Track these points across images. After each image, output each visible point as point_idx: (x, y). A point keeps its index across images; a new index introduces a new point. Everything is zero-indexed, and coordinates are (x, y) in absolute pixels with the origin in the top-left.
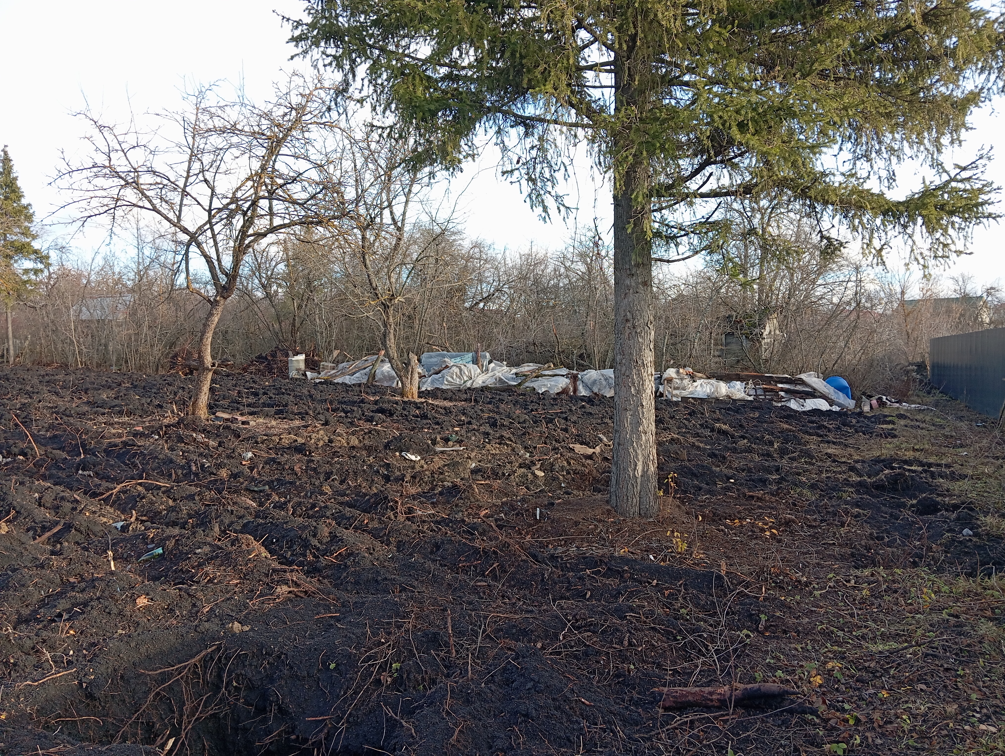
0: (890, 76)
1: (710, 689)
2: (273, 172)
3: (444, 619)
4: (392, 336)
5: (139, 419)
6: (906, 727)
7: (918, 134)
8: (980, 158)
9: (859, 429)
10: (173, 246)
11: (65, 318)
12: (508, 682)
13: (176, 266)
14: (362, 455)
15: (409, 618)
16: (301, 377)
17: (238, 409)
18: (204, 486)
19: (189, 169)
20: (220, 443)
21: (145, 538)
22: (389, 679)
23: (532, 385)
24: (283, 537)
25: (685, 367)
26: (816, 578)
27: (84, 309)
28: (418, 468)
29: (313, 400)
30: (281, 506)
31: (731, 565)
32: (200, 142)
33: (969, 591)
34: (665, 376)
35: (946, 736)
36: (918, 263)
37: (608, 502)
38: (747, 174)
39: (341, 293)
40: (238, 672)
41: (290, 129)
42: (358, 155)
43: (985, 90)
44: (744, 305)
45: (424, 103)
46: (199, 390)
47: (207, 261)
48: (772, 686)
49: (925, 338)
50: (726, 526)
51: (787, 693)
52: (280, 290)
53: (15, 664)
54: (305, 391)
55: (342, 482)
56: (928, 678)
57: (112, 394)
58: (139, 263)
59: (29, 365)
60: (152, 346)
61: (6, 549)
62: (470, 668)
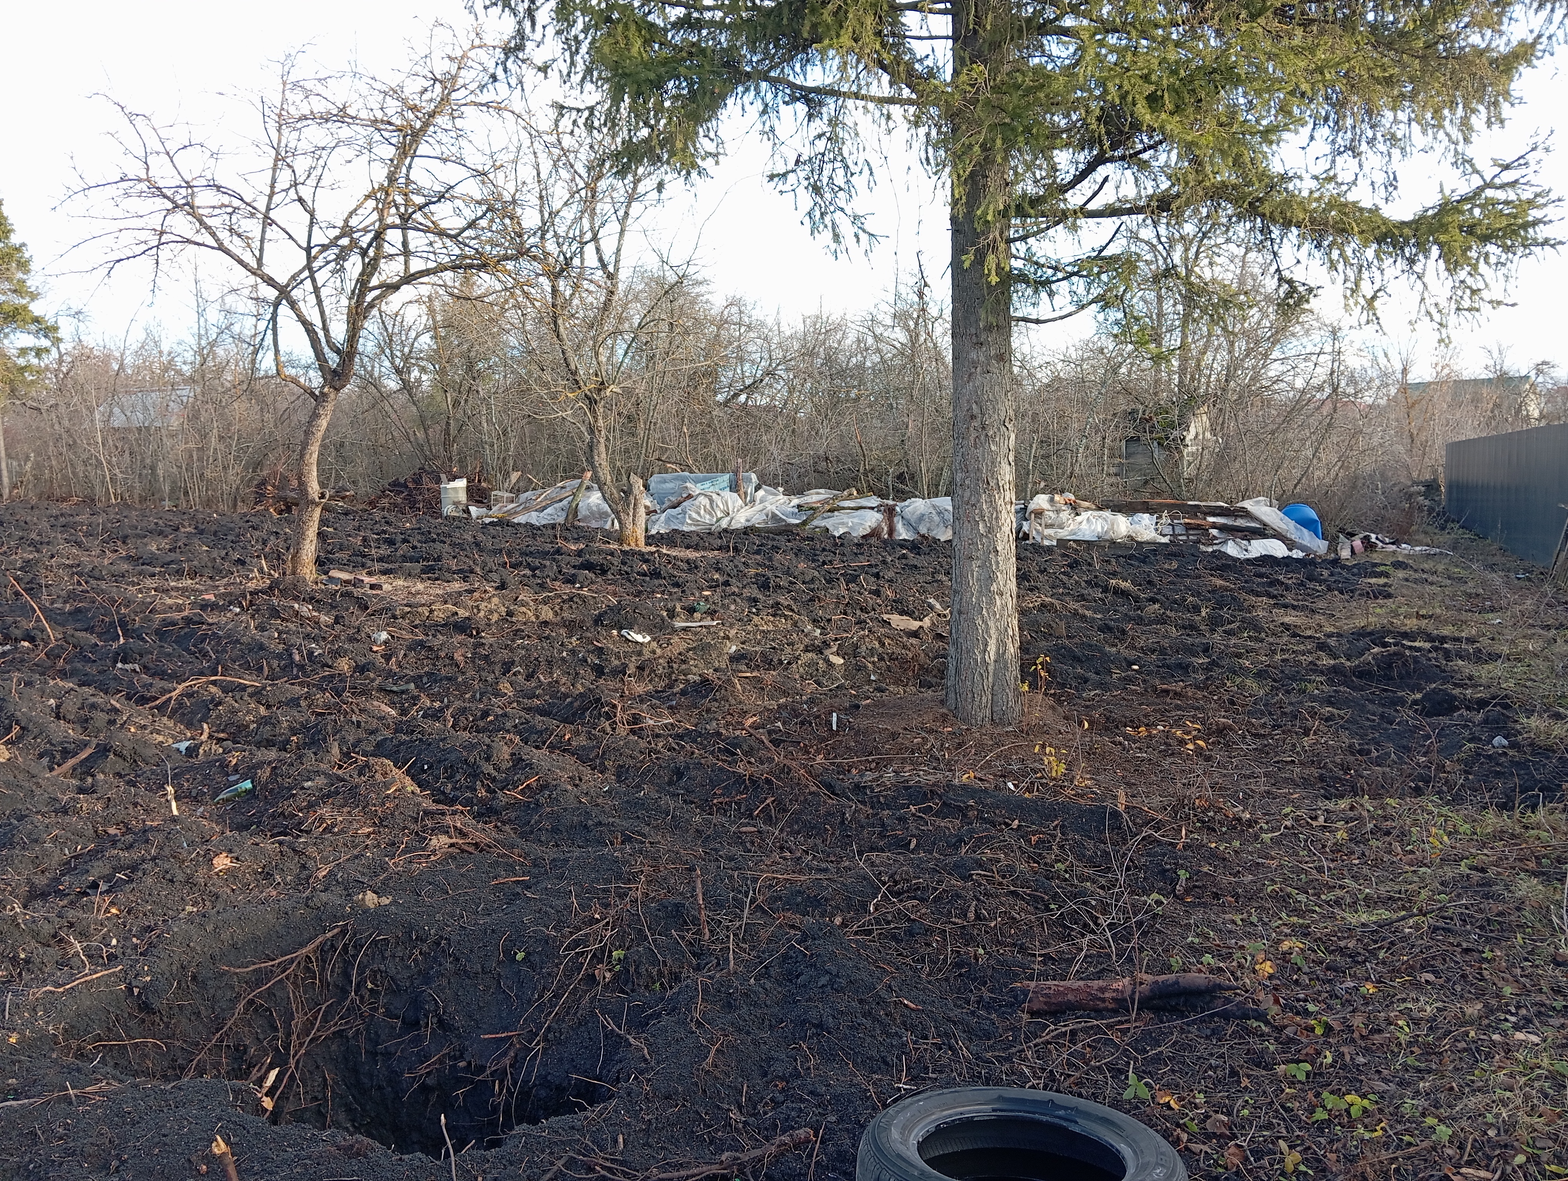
0: (1391, 18)
1: (1101, 983)
2: (407, 185)
3: (691, 883)
4: (602, 448)
5: (209, 582)
6: (1403, 1039)
7: (1436, 112)
8: (1533, 149)
9: (1334, 586)
10: (251, 306)
11: (86, 425)
12: (791, 977)
13: (258, 339)
14: (559, 635)
15: (636, 882)
16: (461, 514)
17: (363, 565)
18: (314, 685)
19: (274, 181)
20: (337, 617)
21: (224, 765)
22: (608, 975)
23: (823, 523)
24: (440, 762)
25: (1062, 492)
26: (1265, 814)
27: (116, 410)
28: (647, 655)
29: (481, 550)
30: (435, 715)
31: (1133, 796)
32: (290, 137)
33: (1502, 832)
34: (1032, 506)
35: (1465, 1050)
36: (1432, 320)
37: (942, 702)
38: (1164, 178)
39: (521, 381)
40: (375, 967)
41: (432, 115)
42: (543, 157)
43: (1544, 39)
44: (1156, 394)
45: (641, 68)
46: (301, 535)
47: (307, 330)
48: (1197, 978)
49: (1439, 442)
50: (1127, 737)
51: (1220, 987)
52: (424, 377)
53: (27, 961)
54: (468, 537)
55: (529, 677)
56: (1438, 963)
57: (165, 544)
58: (200, 337)
59: (34, 500)
60: (225, 468)
61: (8, 785)
62: (731, 956)
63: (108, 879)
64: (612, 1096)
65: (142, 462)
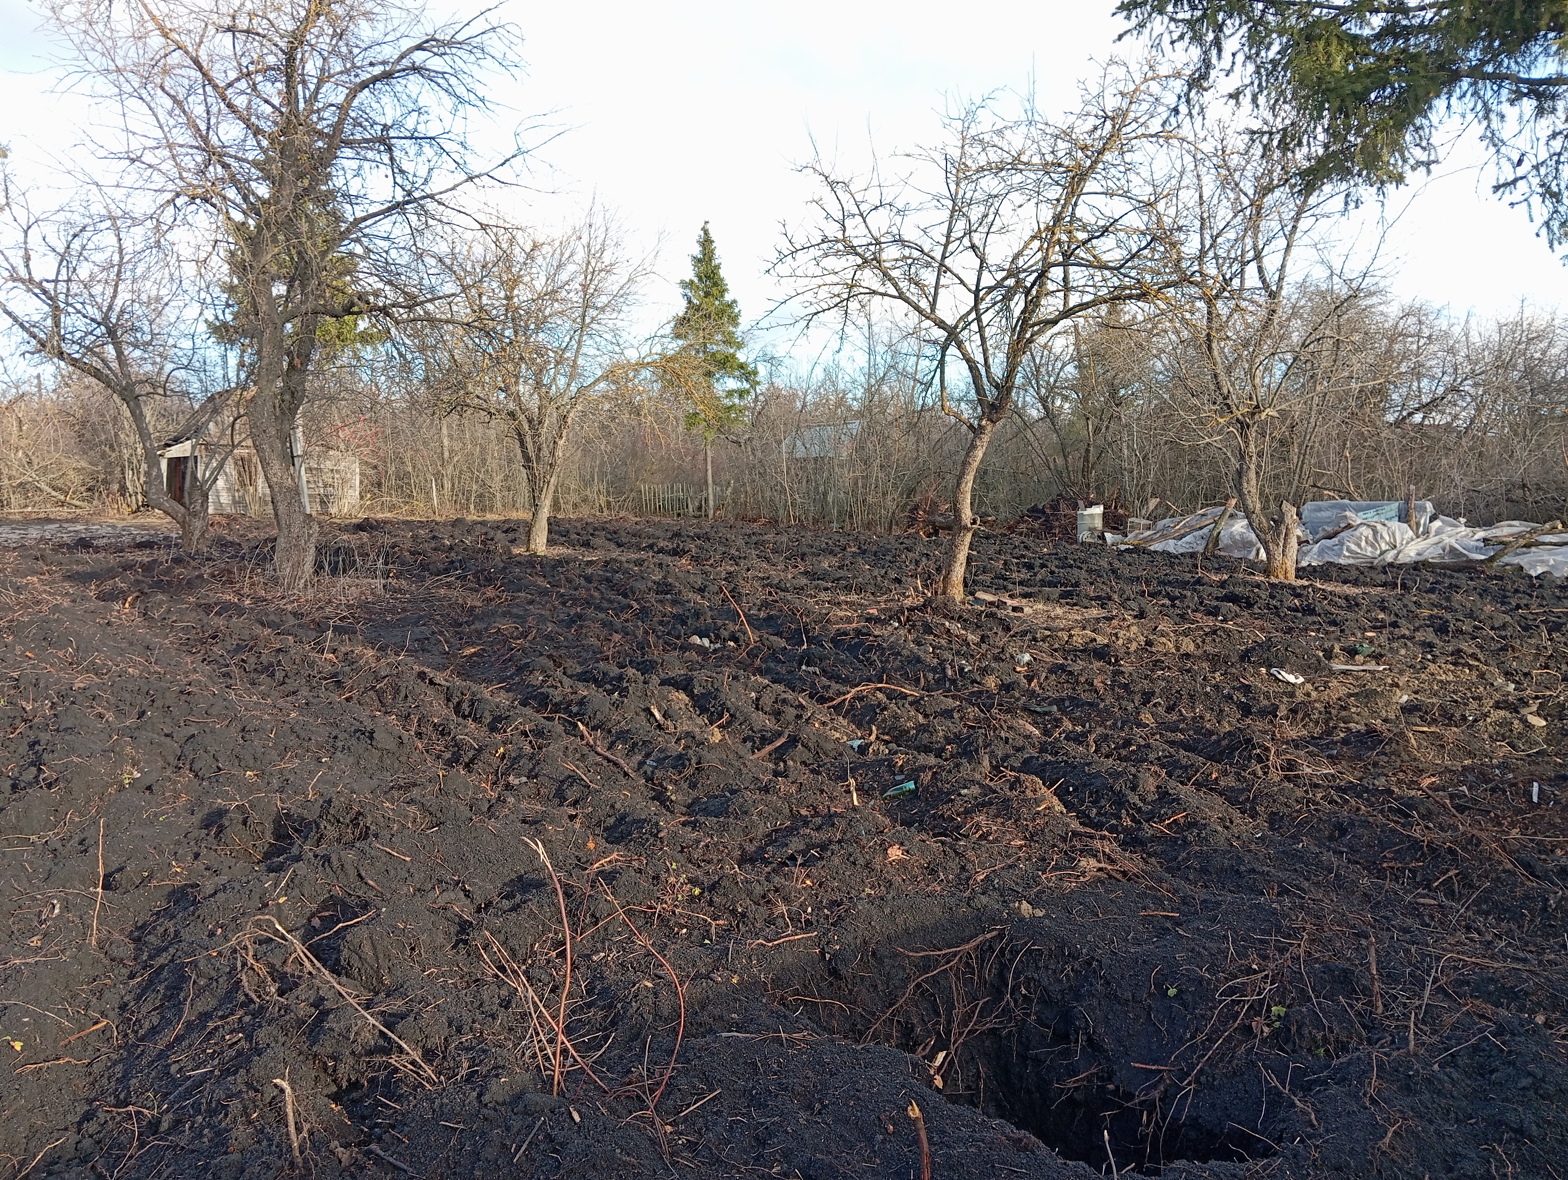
2: (1072, 222)
3: (1361, 950)
4: (1252, 475)
5: (872, 598)
11: (774, 456)
12: (1483, 1071)
14: (1201, 668)
15: (1297, 939)
16: (1096, 540)
17: (1005, 588)
18: (965, 699)
19: (950, 231)
20: (982, 637)
21: (891, 765)
22: (1266, 1030)
23: (1516, 560)
24: (1085, 785)
27: (799, 443)
28: (1300, 697)
29: (1118, 577)
30: (1079, 739)
32: (967, 190)
40: (1029, 975)
41: (1101, 152)
42: (1207, 178)
45: (1344, 83)
46: (951, 556)
47: (970, 368)
52: (1067, 405)
53: (743, 915)
54: (1104, 563)
55: (1170, 709)
57: (835, 561)
58: (870, 375)
59: (732, 521)
60: (884, 494)
61: (722, 762)
62: (1412, 1036)
63: (804, 853)
64: (1275, 1154)
65: (816, 488)
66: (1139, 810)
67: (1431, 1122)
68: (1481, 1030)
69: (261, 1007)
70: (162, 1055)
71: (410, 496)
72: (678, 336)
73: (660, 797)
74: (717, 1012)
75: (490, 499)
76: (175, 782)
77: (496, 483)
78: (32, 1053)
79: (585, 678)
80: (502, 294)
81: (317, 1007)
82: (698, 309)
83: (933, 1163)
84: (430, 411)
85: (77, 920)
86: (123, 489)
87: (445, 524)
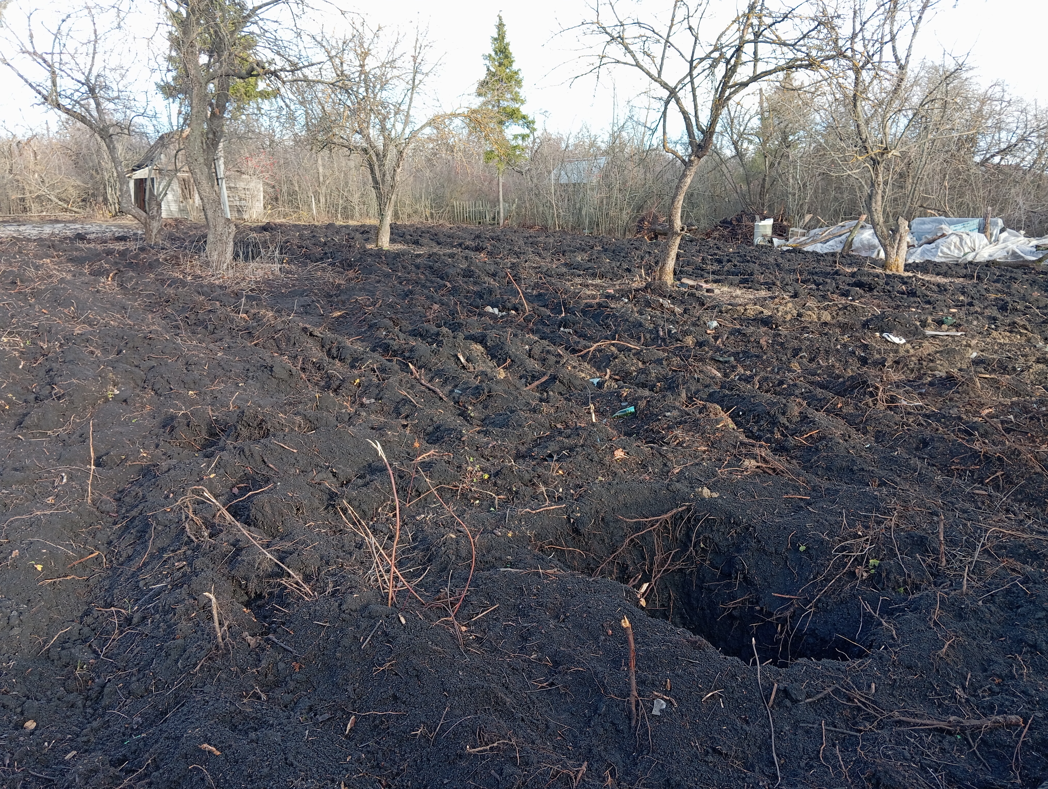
2: (762, 11)
3: (933, 523)
5: (610, 282)
11: (546, 182)
12: (1012, 606)
13: (655, 125)
14: (835, 333)
15: (890, 515)
16: (767, 244)
17: (702, 276)
18: (671, 352)
19: (674, 16)
20: (685, 309)
21: (619, 396)
22: (865, 574)
24: (750, 411)
27: (563, 173)
28: (902, 353)
29: (780, 269)
30: (748, 380)
39: (821, 148)
40: (707, 535)
46: (667, 255)
47: (685, 118)
52: (751, 148)
53: (517, 493)
54: (771, 260)
55: (811, 360)
57: (586, 256)
58: (614, 125)
59: (516, 228)
60: (621, 210)
61: (505, 392)
62: (965, 582)
63: (558, 453)
64: (867, 656)
65: (575, 205)
66: (787, 428)
67: (974, 639)
68: (1013, 580)
69: (198, 545)
70: (133, 575)
71: (298, 207)
72: (480, 95)
73: (463, 414)
74: (497, 555)
75: (352, 210)
76: (142, 398)
77: (355, 199)
78: (48, 573)
79: (415, 334)
80: (357, 63)
81: (234, 546)
82: (494, 75)
83: (637, 655)
84: (309, 147)
85: (78, 487)
86: (106, 200)
87: (321, 228)
